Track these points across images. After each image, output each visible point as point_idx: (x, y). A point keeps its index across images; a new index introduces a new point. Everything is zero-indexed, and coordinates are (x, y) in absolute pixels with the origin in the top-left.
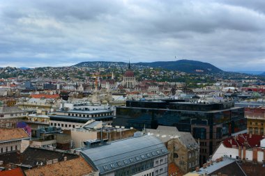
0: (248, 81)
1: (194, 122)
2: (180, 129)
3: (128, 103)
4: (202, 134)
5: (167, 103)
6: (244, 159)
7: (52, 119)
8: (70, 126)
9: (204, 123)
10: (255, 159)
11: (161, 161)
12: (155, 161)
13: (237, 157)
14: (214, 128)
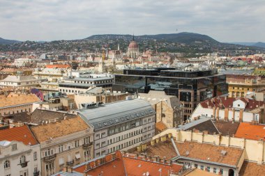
0: (241, 51)
1: (180, 87)
2: (168, 92)
3: (125, 71)
4: (187, 97)
5: (158, 71)
6: (218, 118)
7: (61, 86)
8: (73, 91)
9: (189, 88)
10: (226, 118)
12: (143, 120)
13: (212, 116)
14: (198, 92)
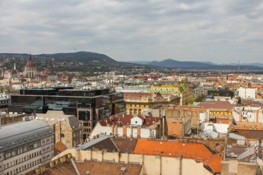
1: (79, 106)
2: (66, 111)
3: (21, 91)
4: (86, 116)
5: (56, 91)
6: (117, 135)
9: (88, 107)
10: (125, 135)
11: (48, 140)
12: (42, 141)
13: (111, 134)
14: (97, 110)
